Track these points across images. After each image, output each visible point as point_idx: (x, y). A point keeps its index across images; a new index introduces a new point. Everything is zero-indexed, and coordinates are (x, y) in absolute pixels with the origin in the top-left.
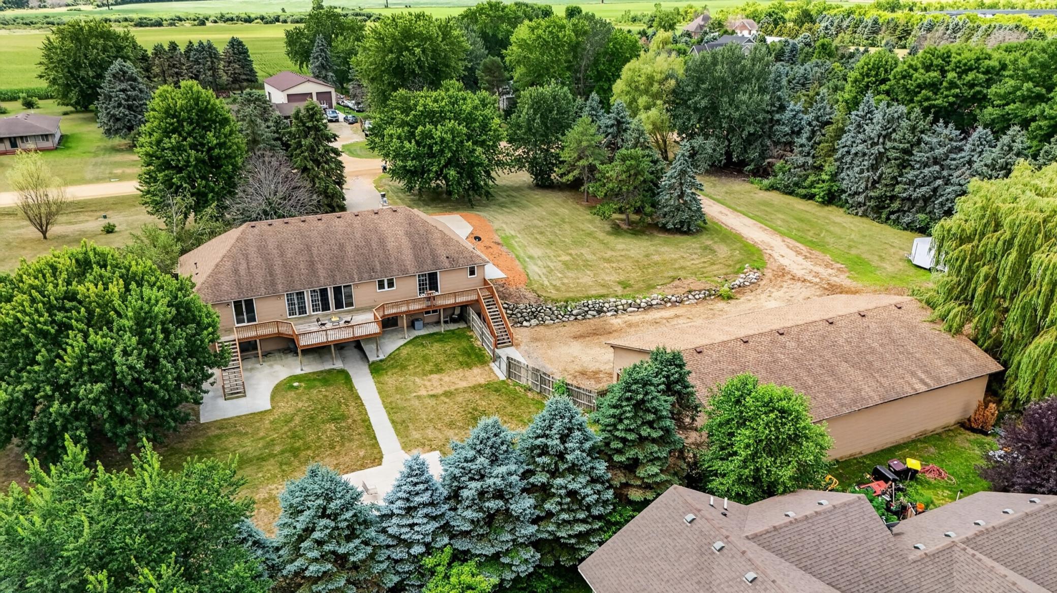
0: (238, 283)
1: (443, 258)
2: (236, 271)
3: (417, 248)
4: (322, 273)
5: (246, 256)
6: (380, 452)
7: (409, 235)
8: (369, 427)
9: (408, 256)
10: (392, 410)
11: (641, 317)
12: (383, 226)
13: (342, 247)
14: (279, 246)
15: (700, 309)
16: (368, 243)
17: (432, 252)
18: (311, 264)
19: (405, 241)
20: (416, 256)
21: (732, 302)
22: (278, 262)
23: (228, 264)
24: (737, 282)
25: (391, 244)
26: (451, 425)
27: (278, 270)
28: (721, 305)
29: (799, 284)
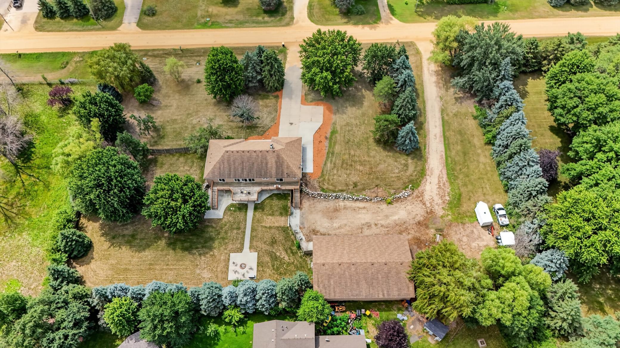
0: (220, 172)
1: (285, 173)
2: (220, 168)
3: (277, 167)
4: (245, 173)
5: (223, 163)
6: (243, 247)
7: (276, 162)
8: (244, 235)
9: (274, 171)
10: (253, 230)
11: (351, 204)
12: (268, 158)
13: (253, 163)
14: (234, 161)
15: (375, 206)
16: (262, 163)
17: (282, 170)
18: (243, 169)
19: (274, 164)
20: (276, 172)
21: (390, 206)
22: (232, 167)
23: (218, 165)
24: (398, 196)
25: (269, 166)
26: (265, 243)
27: (232, 170)
28: (384, 206)
29: (421, 205)
